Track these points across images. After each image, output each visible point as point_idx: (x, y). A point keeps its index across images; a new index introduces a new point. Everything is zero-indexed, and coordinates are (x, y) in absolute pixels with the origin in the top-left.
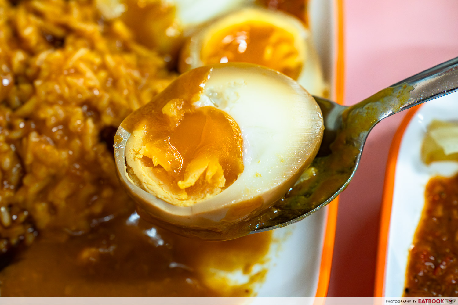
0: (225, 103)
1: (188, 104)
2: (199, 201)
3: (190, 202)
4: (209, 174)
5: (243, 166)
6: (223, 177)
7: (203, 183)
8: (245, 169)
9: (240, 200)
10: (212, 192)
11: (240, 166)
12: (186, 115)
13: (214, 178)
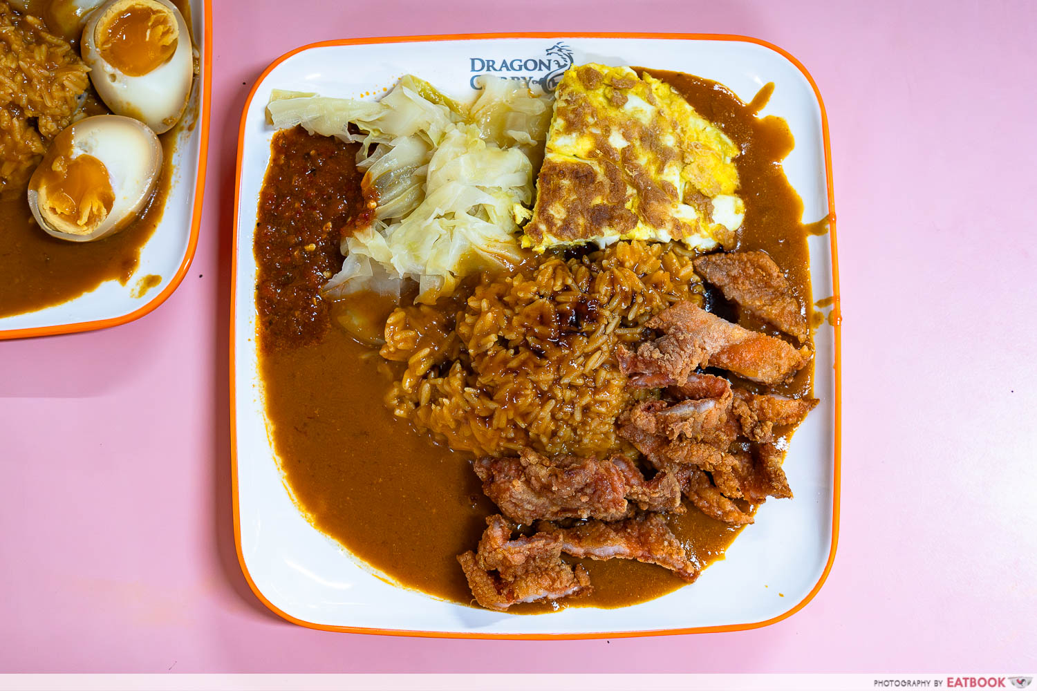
0: (91, 149)
1: (67, 158)
2: (95, 229)
3: (90, 231)
4: (95, 210)
5: (114, 195)
6: (104, 208)
7: (94, 215)
8: (116, 196)
9: (119, 220)
10: (100, 220)
11: (112, 195)
12: (69, 167)
13: (99, 210)
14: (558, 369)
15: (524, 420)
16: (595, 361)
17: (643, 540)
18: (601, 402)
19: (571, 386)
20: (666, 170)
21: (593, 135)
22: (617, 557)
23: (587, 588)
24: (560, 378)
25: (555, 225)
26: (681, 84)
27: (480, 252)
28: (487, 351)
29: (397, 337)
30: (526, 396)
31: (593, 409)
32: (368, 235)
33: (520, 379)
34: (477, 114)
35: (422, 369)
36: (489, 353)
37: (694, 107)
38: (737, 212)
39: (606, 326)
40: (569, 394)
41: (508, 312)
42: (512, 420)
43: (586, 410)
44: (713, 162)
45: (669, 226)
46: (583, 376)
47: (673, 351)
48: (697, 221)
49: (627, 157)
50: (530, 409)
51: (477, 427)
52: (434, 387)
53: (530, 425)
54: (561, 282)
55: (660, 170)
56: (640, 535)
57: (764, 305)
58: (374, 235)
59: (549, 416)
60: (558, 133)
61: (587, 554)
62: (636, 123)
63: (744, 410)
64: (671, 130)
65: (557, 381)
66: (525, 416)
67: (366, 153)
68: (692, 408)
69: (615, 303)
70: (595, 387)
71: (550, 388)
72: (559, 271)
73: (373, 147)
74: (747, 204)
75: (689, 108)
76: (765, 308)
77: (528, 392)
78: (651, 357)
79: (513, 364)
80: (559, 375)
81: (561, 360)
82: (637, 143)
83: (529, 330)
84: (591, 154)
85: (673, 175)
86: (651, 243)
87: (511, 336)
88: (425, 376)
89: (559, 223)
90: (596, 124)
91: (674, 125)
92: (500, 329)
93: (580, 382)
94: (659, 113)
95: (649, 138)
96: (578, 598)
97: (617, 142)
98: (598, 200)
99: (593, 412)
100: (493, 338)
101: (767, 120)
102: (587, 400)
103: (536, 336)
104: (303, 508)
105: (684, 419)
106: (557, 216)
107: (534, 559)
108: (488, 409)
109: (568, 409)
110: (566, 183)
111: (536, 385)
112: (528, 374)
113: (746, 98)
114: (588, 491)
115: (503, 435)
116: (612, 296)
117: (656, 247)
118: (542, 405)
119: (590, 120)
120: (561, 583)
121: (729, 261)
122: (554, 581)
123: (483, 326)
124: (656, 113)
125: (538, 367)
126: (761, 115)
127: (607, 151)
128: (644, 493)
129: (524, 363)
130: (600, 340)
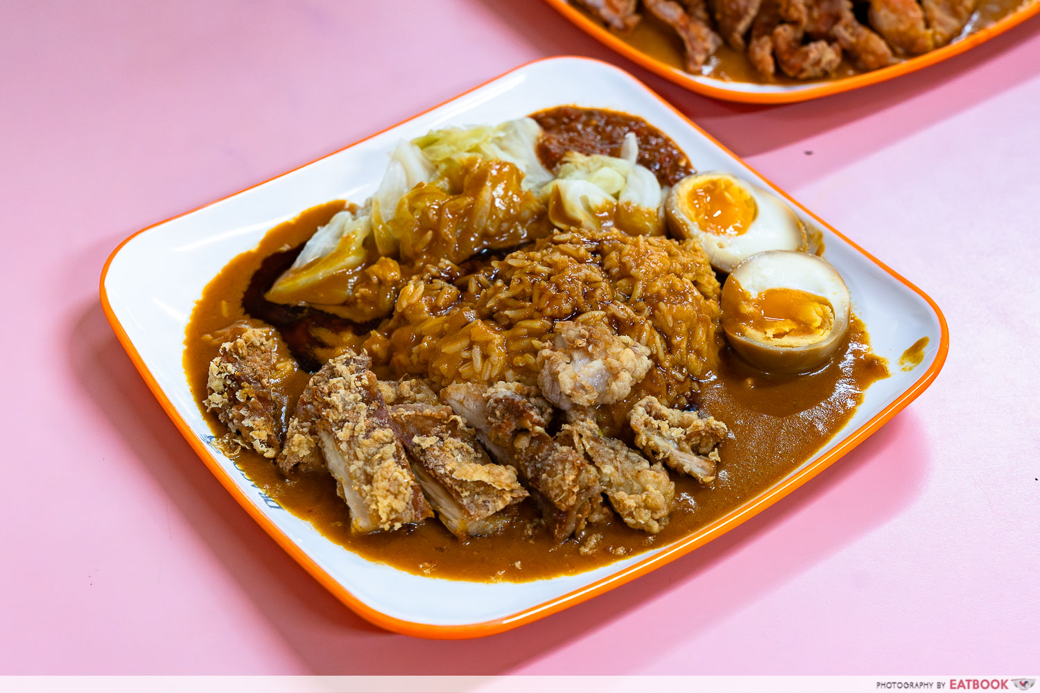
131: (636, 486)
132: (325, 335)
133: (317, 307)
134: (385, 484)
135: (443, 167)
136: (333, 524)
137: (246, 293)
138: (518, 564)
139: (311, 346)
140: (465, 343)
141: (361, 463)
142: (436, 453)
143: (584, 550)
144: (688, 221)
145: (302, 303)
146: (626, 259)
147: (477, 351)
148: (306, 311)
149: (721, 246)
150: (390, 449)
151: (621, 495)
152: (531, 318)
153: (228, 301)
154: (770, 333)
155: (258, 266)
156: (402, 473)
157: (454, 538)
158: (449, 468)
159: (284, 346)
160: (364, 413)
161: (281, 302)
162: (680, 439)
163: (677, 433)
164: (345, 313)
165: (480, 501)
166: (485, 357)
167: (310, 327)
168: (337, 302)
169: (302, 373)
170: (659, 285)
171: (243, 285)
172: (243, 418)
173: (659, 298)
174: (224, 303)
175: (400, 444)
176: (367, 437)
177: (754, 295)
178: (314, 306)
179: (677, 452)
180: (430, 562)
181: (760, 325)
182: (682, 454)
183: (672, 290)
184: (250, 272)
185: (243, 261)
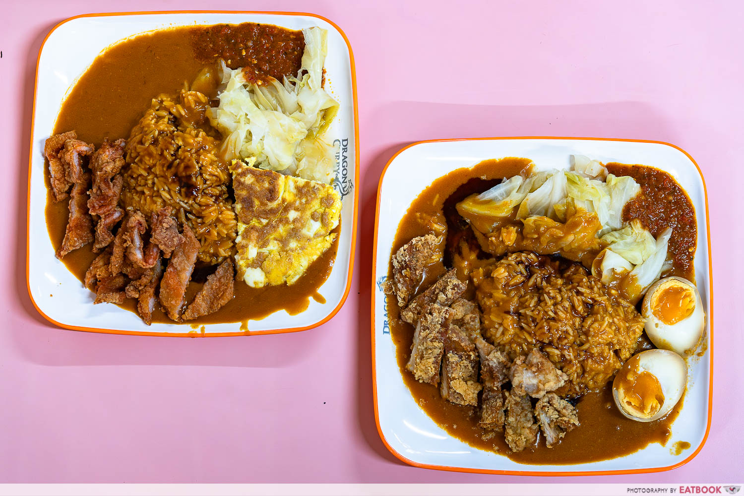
1: (636, 373)
6: (659, 404)
8: (665, 399)
14: (162, 177)
15: (139, 161)
16: (165, 195)
17: (79, 226)
18: (145, 200)
19: (154, 183)
20: (275, 242)
21: (295, 201)
22: (70, 214)
23: (56, 200)
24: (157, 178)
25: (241, 177)
26: (329, 254)
27: (228, 138)
28: (174, 140)
29: (190, 98)
30: (149, 161)
31: (143, 196)
32: (241, 80)
33: (158, 157)
34: (317, 143)
35: (174, 111)
36: (173, 141)
37: (316, 261)
38: (255, 283)
39: (183, 202)
40: (150, 182)
41: (193, 151)
42: (139, 155)
43: (143, 193)
44: (283, 269)
45: (244, 242)
46: (158, 191)
47: (167, 234)
48: (247, 259)
49: (284, 221)
50: (143, 163)
51: (138, 137)
52: (164, 117)
53: (137, 164)
54: (208, 178)
55: (275, 239)
56: (81, 226)
57: (203, 296)
58: (241, 82)
59: (139, 173)
60: (296, 182)
61: (73, 197)
62: (303, 226)
63: (144, 280)
64: (299, 245)
65: (156, 176)
66: (141, 161)
67: (291, 80)
68: (138, 246)
69: (196, 206)
70: (153, 197)
71: (153, 173)
72: (214, 178)
73: (294, 84)
74: (260, 289)
75: (315, 258)
76: (201, 296)
77: (151, 161)
78: (164, 222)
79: (166, 153)
80: (159, 177)
81: (165, 177)
82: (292, 226)
83: (182, 161)
84: (284, 200)
85: (273, 247)
86: (237, 233)
87: (180, 152)
88: (170, 113)
89: (242, 180)
90: (301, 203)
91: (302, 248)
92: (185, 147)
93: (155, 189)
94: (309, 239)
95: (294, 233)
96: (52, 195)
97: (292, 215)
98: (257, 203)
99: (141, 196)
100: (181, 143)
101: (308, 302)
102: (147, 192)
103: (179, 164)
104: (107, 50)
105: (132, 241)
106: (246, 178)
107: (69, 168)
108: (145, 142)
109: (143, 182)
110: (266, 185)
111: (155, 165)
112: (160, 160)
113: (321, 290)
114: (98, 192)
115: (133, 151)
116: (200, 205)
117: (234, 235)
118: (145, 169)
119: (304, 200)
120: (58, 184)
121: (228, 278)
122: (59, 180)
123: (187, 138)
124: (309, 237)
125: (163, 166)
126: (311, 299)
127: (286, 209)
128: (101, 225)
129: (165, 158)
130: (177, 198)
131: (519, 431)
132: (465, 247)
133: (473, 229)
134: (423, 368)
135: (569, 200)
136: (403, 355)
137: (450, 196)
138: (455, 427)
139: (455, 251)
140: (500, 321)
141: (423, 348)
142: (454, 365)
143: (484, 438)
144: (649, 308)
145: (468, 221)
146: (591, 329)
147: (501, 329)
148: (467, 227)
149: (657, 325)
150: (437, 351)
151: (510, 431)
152: (530, 334)
153: (440, 196)
154: (627, 399)
155: (465, 181)
156: (432, 369)
157: (440, 396)
158: (453, 376)
159: (445, 243)
160: (437, 330)
161: (461, 214)
162: (553, 421)
163: (555, 416)
164: (481, 240)
165: (456, 397)
166: (503, 334)
167: (462, 239)
168: (482, 232)
169: (442, 264)
170: (595, 351)
171: (452, 190)
172: (399, 282)
173: (592, 356)
174: (438, 196)
175: (442, 351)
176: (431, 341)
177: (640, 370)
178: (472, 226)
179: (547, 425)
180: (425, 401)
181: (628, 391)
182: (548, 428)
183: (601, 354)
184: (459, 183)
185: (462, 173)
